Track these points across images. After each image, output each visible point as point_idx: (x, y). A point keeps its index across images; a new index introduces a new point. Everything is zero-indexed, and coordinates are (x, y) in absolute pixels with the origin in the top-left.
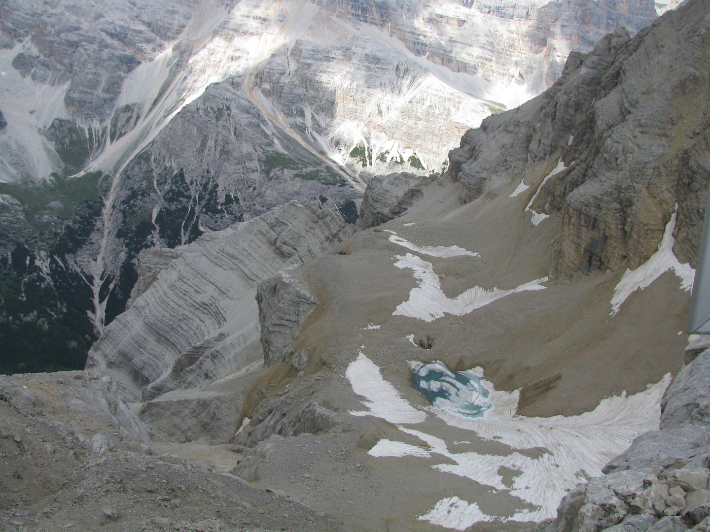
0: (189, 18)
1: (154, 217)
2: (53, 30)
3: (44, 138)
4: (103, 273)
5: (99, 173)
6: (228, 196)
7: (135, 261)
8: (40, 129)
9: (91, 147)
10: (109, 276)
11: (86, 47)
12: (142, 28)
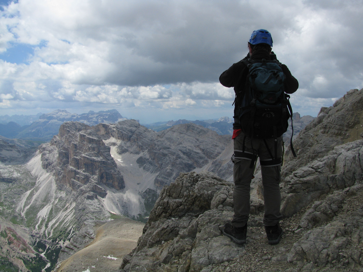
0: (223, 149)
2: (158, 148)
3: (140, 197)
8: (139, 192)
11: (170, 157)
12: (199, 151)
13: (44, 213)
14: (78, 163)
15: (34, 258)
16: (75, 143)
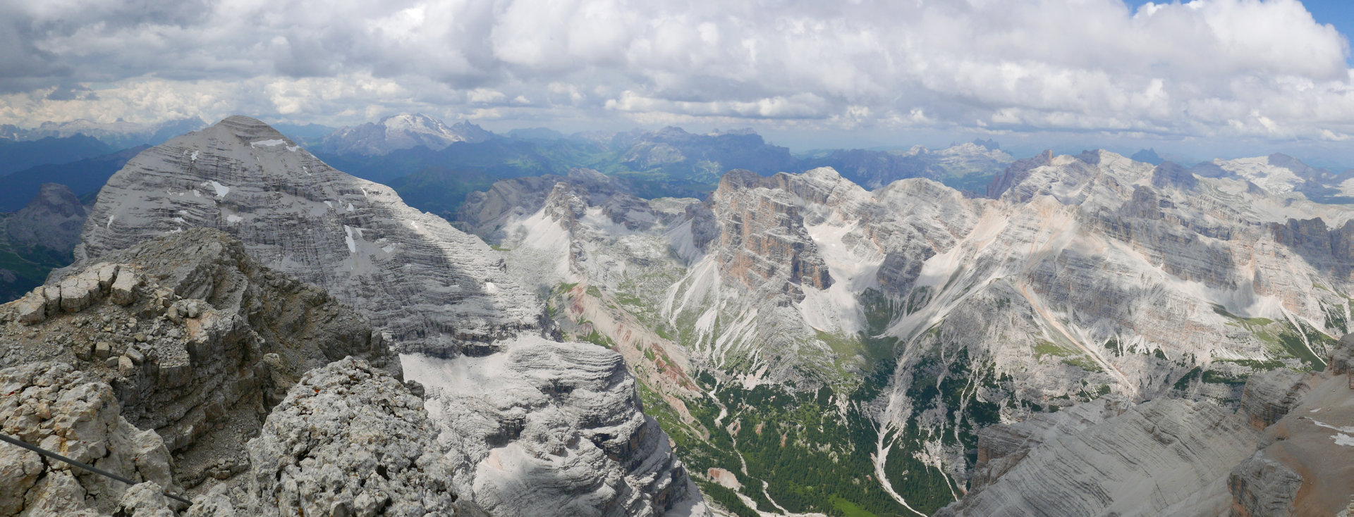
1: (939, 383)
3: (857, 301)
4: (890, 423)
5: (896, 339)
7: (918, 418)
8: (855, 292)
9: (892, 315)
10: (894, 428)
13: (705, 323)
14: (759, 245)
15: (700, 399)
16: (753, 210)
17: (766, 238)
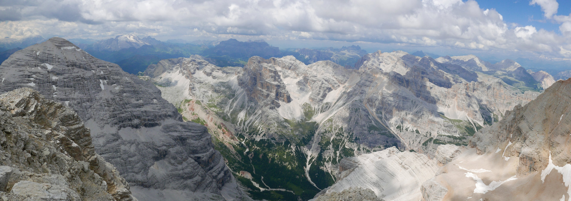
1: (331, 140)
2: (309, 76)
3: (301, 108)
4: (311, 155)
5: (315, 123)
6: (356, 138)
8: (300, 105)
9: (314, 113)
10: (313, 157)
11: (317, 82)
13: (241, 115)
14: (263, 86)
15: (239, 144)
16: (260, 72)
17: (266, 83)
